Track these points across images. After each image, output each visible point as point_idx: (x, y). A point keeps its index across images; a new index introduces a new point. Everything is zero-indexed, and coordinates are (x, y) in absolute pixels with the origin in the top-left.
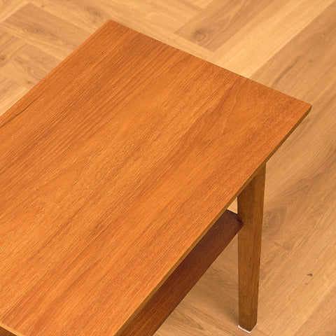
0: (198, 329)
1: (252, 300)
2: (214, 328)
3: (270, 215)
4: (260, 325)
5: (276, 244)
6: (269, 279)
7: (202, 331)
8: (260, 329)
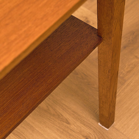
0: (65, 124)
1: (110, 105)
2: (78, 124)
3: (133, 34)
4: (117, 124)
5: (136, 57)
6: (127, 86)
7: (68, 125)
8: (117, 127)
